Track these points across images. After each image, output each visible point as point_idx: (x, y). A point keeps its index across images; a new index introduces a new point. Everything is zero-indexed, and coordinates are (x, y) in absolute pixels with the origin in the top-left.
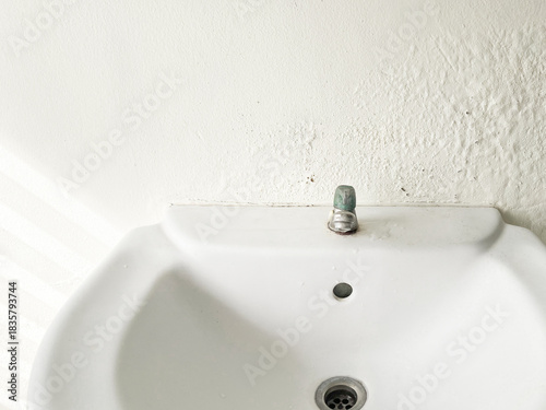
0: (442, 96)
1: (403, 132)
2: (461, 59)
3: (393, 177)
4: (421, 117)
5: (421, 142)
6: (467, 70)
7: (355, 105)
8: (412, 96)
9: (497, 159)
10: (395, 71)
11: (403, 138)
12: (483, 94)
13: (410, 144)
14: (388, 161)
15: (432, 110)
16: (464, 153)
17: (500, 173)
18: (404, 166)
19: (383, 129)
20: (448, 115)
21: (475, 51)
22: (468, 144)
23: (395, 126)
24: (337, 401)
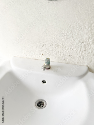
0: (76, 38)
1: (65, 46)
2: (82, 29)
3: (62, 56)
4: (70, 43)
5: (69, 49)
6: (84, 32)
7: (54, 38)
8: (68, 37)
9: (89, 55)
10: (64, 31)
11: (65, 47)
12: (88, 38)
13: (67, 49)
14: (61, 52)
15: (73, 41)
16: (81, 52)
17: (90, 58)
18: (65, 54)
19: (60, 45)
20: (77, 43)
21: (87, 27)
22: (82, 50)
23: (63, 44)
24: (40, 104)
